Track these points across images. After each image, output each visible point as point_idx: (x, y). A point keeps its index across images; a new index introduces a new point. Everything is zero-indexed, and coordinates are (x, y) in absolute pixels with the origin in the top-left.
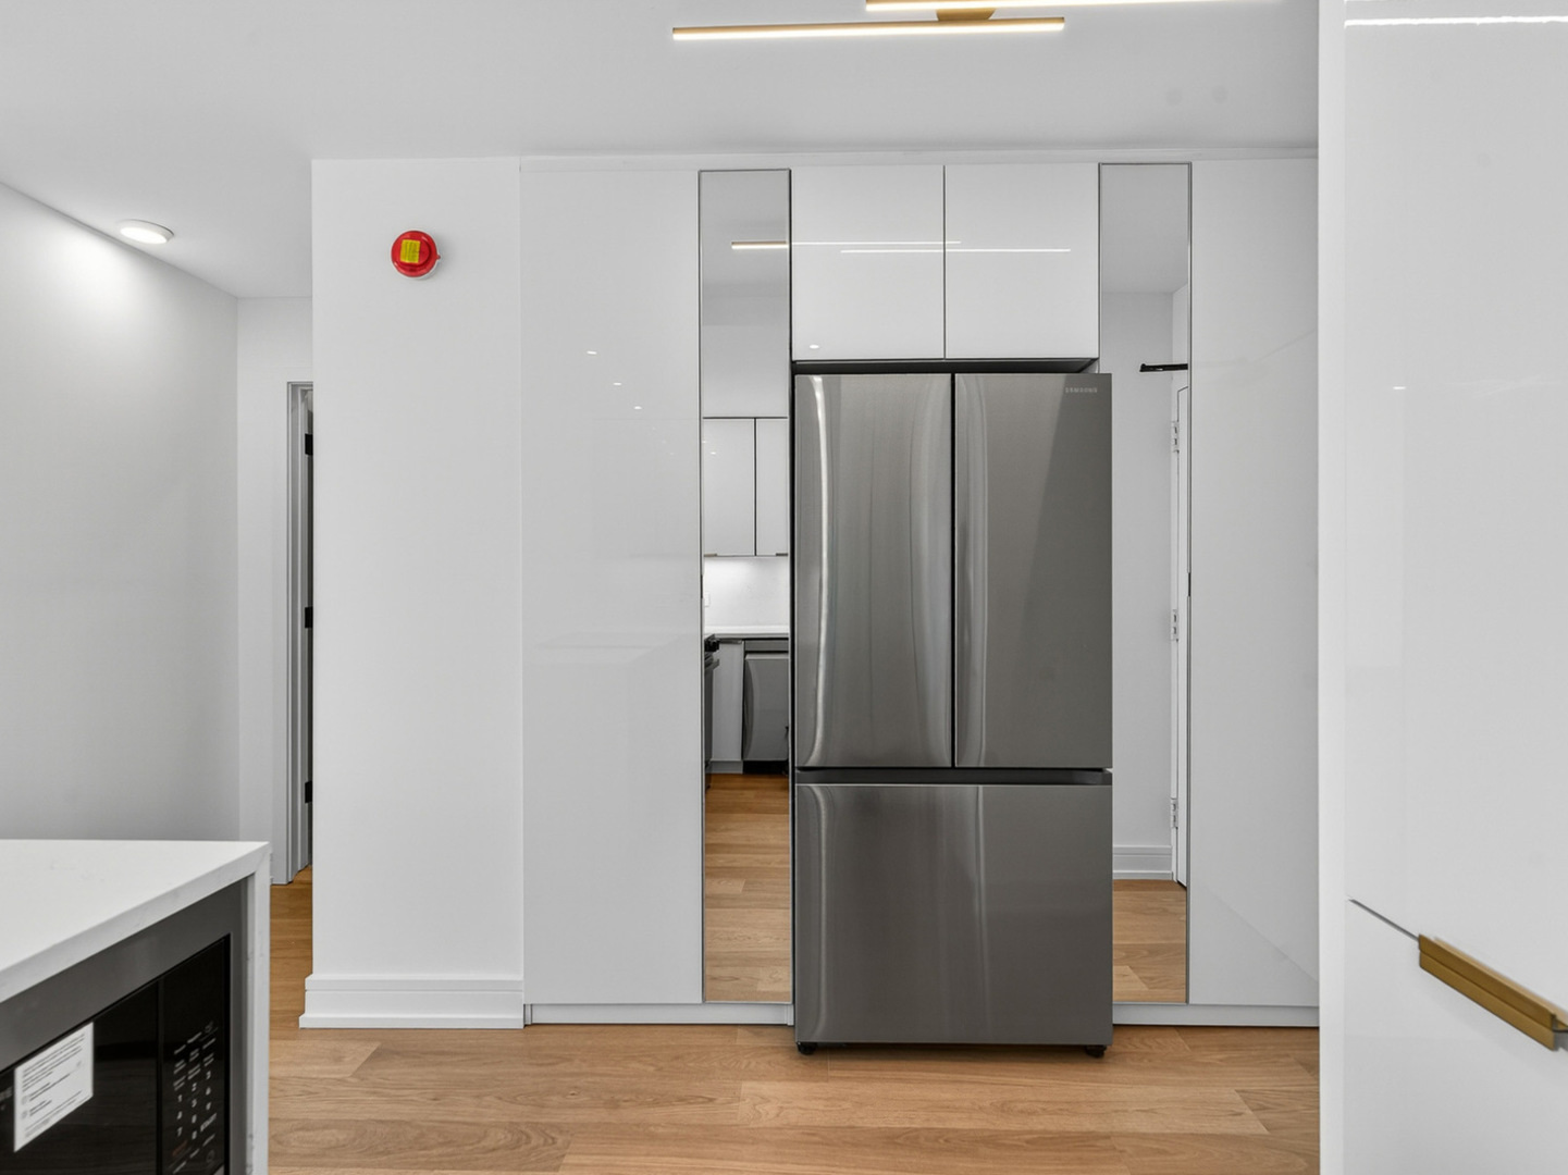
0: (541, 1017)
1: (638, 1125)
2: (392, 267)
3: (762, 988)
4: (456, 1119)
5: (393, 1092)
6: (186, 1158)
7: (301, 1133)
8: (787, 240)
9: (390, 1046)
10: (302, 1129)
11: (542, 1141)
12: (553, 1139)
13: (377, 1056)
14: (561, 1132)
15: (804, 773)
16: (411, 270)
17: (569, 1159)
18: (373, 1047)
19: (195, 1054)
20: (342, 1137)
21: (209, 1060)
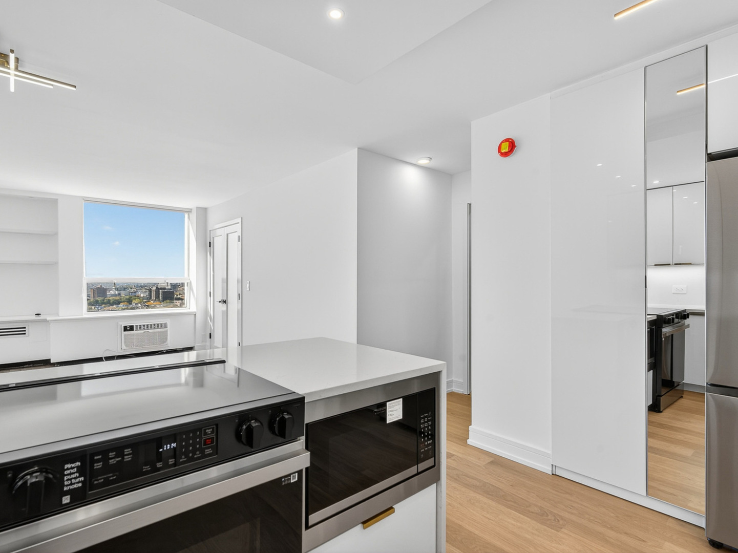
0: (559, 473)
1: (600, 533)
2: (498, 155)
3: (690, 505)
4: (520, 496)
5: (498, 478)
6: (424, 449)
7: (465, 477)
8: (705, 82)
9: (497, 462)
10: (466, 476)
11: (553, 518)
12: (558, 520)
13: (492, 463)
14: (562, 519)
15: (712, 387)
16: (505, 155)
17: (563, 530)
18: (491, 459)
19: (426, 419)
20: (478, 484)
21: (430, 423)
